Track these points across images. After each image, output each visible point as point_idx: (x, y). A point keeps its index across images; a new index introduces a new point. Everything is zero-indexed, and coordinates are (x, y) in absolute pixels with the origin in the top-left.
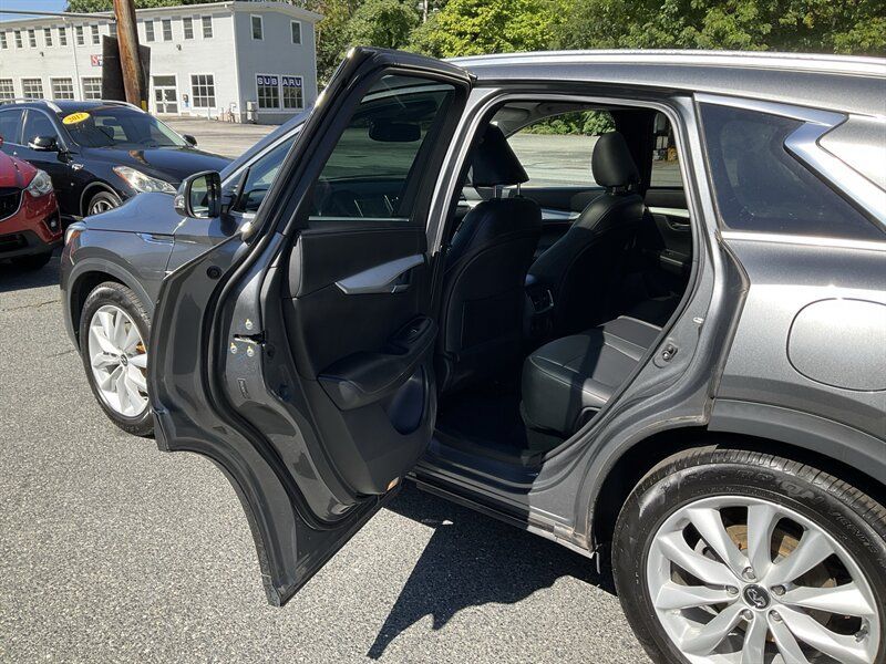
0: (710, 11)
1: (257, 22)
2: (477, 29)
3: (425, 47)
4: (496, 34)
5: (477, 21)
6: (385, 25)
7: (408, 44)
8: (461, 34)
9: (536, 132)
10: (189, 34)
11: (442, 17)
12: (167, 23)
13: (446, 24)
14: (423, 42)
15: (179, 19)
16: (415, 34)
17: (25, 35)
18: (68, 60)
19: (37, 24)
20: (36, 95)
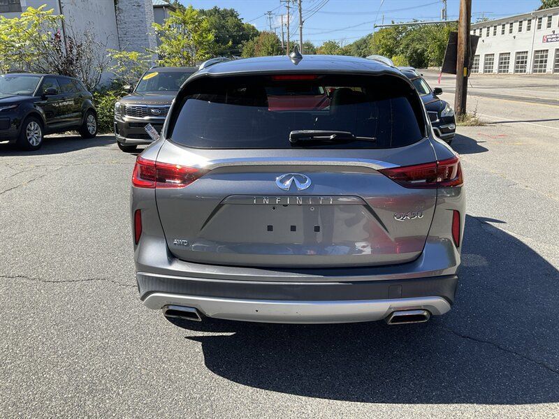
17: (507, 26)
18: (528, 40)
19: (515, 19)
20: (505, 63)
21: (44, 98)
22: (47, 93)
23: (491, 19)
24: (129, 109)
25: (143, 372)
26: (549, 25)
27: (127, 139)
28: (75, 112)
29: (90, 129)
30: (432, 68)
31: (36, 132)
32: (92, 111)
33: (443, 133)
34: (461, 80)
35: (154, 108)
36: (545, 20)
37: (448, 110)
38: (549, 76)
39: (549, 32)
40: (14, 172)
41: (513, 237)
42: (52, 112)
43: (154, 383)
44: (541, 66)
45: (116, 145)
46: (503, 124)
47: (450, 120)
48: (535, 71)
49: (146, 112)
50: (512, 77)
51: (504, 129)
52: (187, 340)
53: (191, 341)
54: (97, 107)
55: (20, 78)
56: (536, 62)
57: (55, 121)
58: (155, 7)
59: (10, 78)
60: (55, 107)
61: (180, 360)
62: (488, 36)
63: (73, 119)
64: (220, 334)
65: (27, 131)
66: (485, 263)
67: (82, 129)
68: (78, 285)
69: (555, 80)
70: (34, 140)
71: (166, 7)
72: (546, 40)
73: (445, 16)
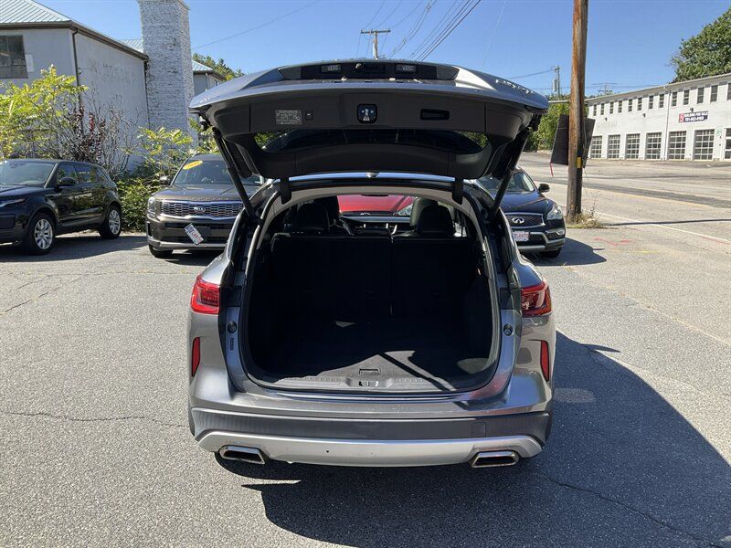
17: (635, 102)
18: (662, 119)
19: (645, 93)
20: (634, 147)
21: (58, 190)
22: (62, 184)
23: (615, 92)
24: (166, 207)
25: (196, 523)
26: (686, 102)
27: (162, 243)
28: (94, 206)
29: (113, 227)
30: (542, 151)
31: (46, 232)
32: (117, 206)
33: (550, 239)
34: (575, 173)
35: (198, 206)
36: (681, 96)
37: (556, 211)
38: (688, 164)
39: (686, 109)
40: (21, 283)
41: (627, 369)
42: (65, 207)
43: (209, 536)
44: (678, 151)
45: (147, 248)
46: (627, 226)
47: (559, 224)
48: (671, 157)
49: (187, 209)
50: (642, 165)
51: (627, 232)
52: (244, 488)
53: (249, 490)
54: (121, 200)
55: (28, 165)
56: (672, 146)
57: (70, 218)
58: (196, 73)
59: (16, 165)
60: (70, 201)
61: (237, 511)
62: (611, 113)
63: (91, 215)
64: (283, 482)
65: (36, 231)
66: (592, 399)
67: (103, 227)
68: (113, 424)
69: (695, 169)
70: (44, 242)
71: (209, 73)
72: (683, 119)
73: (558, 88)
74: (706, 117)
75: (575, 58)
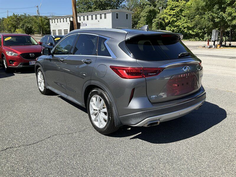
0: (228, 8)
1: (117, 14)
2: (175, 14)
3: (160, 19)
4: (180, 15)
5: (174, 11)
6: (150, 13)
7: (156, 18)
8: (170, 15)
9: (190, 40)
10: (101, 18)
11: (165, 11)
12: (96, 15)
13: (166, 12)
14: (160, 17)
15: (99, 14)
16: (158, 15)
26: (80, 20)
62: (58, 22)
74: (86, 25)
75: (73, 2)
